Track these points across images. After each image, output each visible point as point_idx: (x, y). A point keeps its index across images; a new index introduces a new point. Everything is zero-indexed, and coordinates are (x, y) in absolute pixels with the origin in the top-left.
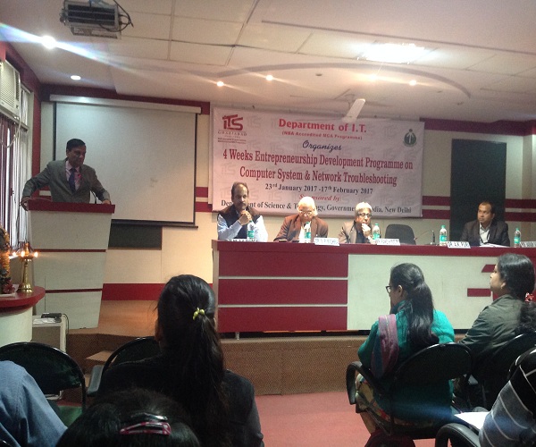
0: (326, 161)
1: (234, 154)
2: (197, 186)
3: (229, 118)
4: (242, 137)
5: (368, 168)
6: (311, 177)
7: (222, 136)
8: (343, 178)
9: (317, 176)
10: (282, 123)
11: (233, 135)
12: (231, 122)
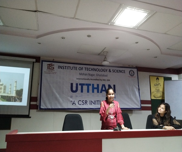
2: (32, 96)
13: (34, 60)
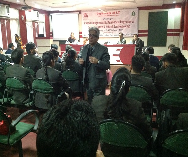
0: (109, 23)
1: (87, 23)
3: (85, 14)
4: (88, 19)
5: (121, 23)
6: (106, 27)
7: (84, 19)
8: (114, 27)
9: (107, 27)
10: (98, 14)
11: (86, 18)
12: (86, 15)
13: (79, 13)
